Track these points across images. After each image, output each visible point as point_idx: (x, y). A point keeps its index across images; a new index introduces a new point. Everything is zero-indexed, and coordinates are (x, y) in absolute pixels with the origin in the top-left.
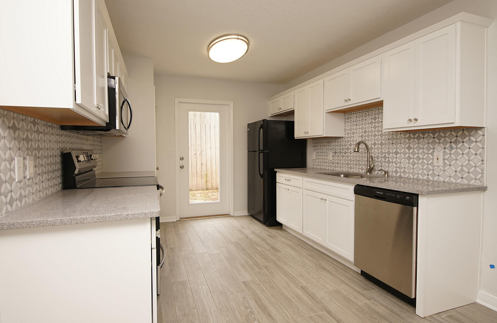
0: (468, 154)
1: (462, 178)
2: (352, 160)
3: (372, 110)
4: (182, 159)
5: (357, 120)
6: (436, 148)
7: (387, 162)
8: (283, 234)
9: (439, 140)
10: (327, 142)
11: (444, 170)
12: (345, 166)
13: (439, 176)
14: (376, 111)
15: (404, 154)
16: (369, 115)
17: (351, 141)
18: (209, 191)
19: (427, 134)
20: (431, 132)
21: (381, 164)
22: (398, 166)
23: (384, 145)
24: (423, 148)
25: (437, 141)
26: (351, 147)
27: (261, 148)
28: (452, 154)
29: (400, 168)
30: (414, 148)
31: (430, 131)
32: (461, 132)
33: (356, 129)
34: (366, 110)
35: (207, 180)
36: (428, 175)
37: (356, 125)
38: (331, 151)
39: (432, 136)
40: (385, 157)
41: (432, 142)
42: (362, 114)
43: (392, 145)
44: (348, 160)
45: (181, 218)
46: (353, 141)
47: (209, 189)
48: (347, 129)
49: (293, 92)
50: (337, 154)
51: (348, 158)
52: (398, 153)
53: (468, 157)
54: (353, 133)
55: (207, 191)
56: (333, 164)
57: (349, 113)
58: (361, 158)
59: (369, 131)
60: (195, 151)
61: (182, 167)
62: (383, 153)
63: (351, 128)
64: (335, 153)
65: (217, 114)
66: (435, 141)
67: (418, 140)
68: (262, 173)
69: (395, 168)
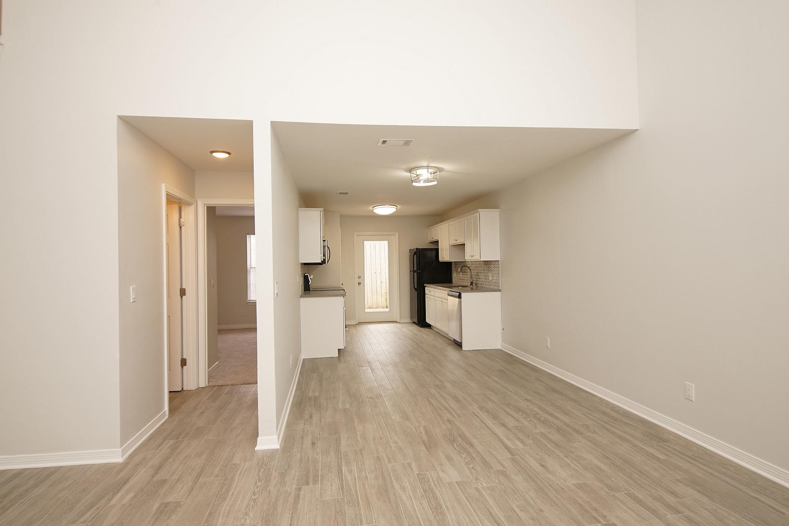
4: (359, 277)
27: (415, 269)
61: (359, 284)
65: (386, 242)
68: (416, 288)
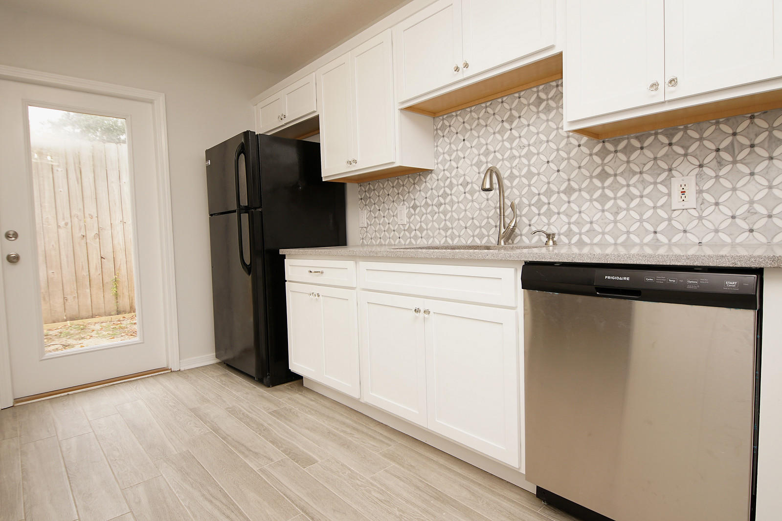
0: (767, 173)
1: (751, 231)
2: (456, 220)
3: (502, 102)
4: (11, 236)
5: (466, 128)
6: (678, 169)
7: (545, 214)
8: (308, 401)
9: (686, 148)
10: (393, 187)
11: (700, 218)
12: (439, 233)
13: (685, 231)
14: (513, 102)
15: (588, 193)
16: (494, 114)
17: (451, 177)
18: (124, 315)
19: (652, 137)
20: (661, 133)
21: (530, 221)
22: (573, 219)
23: (537, 176)
24: (641, 173)
25: (680, 151)
26: (451, 190)
27: (244, 202)
28: (720, 177)
29: (578, 223)
30: (615, 175)
31: (660, 131)
32: (748, 122)
33: (463, 150)
34: (488, 104)
35: (118, 292)
36: (655, 232)
37: (464, 140)
38: (404, 204)
39: (666, 141)
40: (539, 204)
41: (666, 155)
42: (478, 114)
43: (556, 173)
44: (445, 220)
45: (16, 400)
46: (457, 176)
47: (125, 312)
48: (441, 151)
49: (314, 74)
50: (418, 210)
51: (445, 216)
52: (574, 190)
53: (768, 180)
54: (458, 159)
55: (120, 317)
56: (410, 233)
57: (445, 116)
58: (478, 212)
59: (497, 149)
60: (83, 229)
61: (12, 259)
62: (534, 195)
63: (450, 148)
64: (415, 207)
66: (674, 151)
67: (626, 154)
68: (248, 262)
69: (567, 226)
